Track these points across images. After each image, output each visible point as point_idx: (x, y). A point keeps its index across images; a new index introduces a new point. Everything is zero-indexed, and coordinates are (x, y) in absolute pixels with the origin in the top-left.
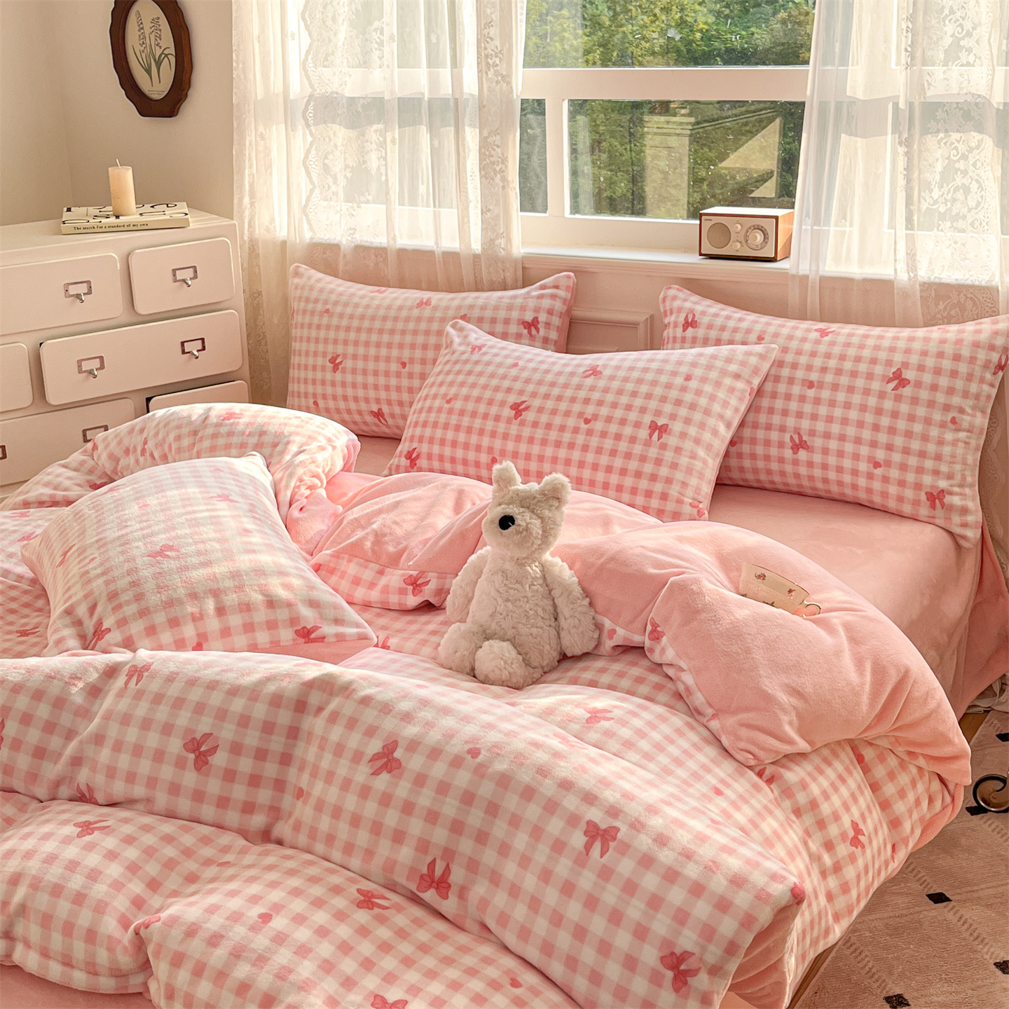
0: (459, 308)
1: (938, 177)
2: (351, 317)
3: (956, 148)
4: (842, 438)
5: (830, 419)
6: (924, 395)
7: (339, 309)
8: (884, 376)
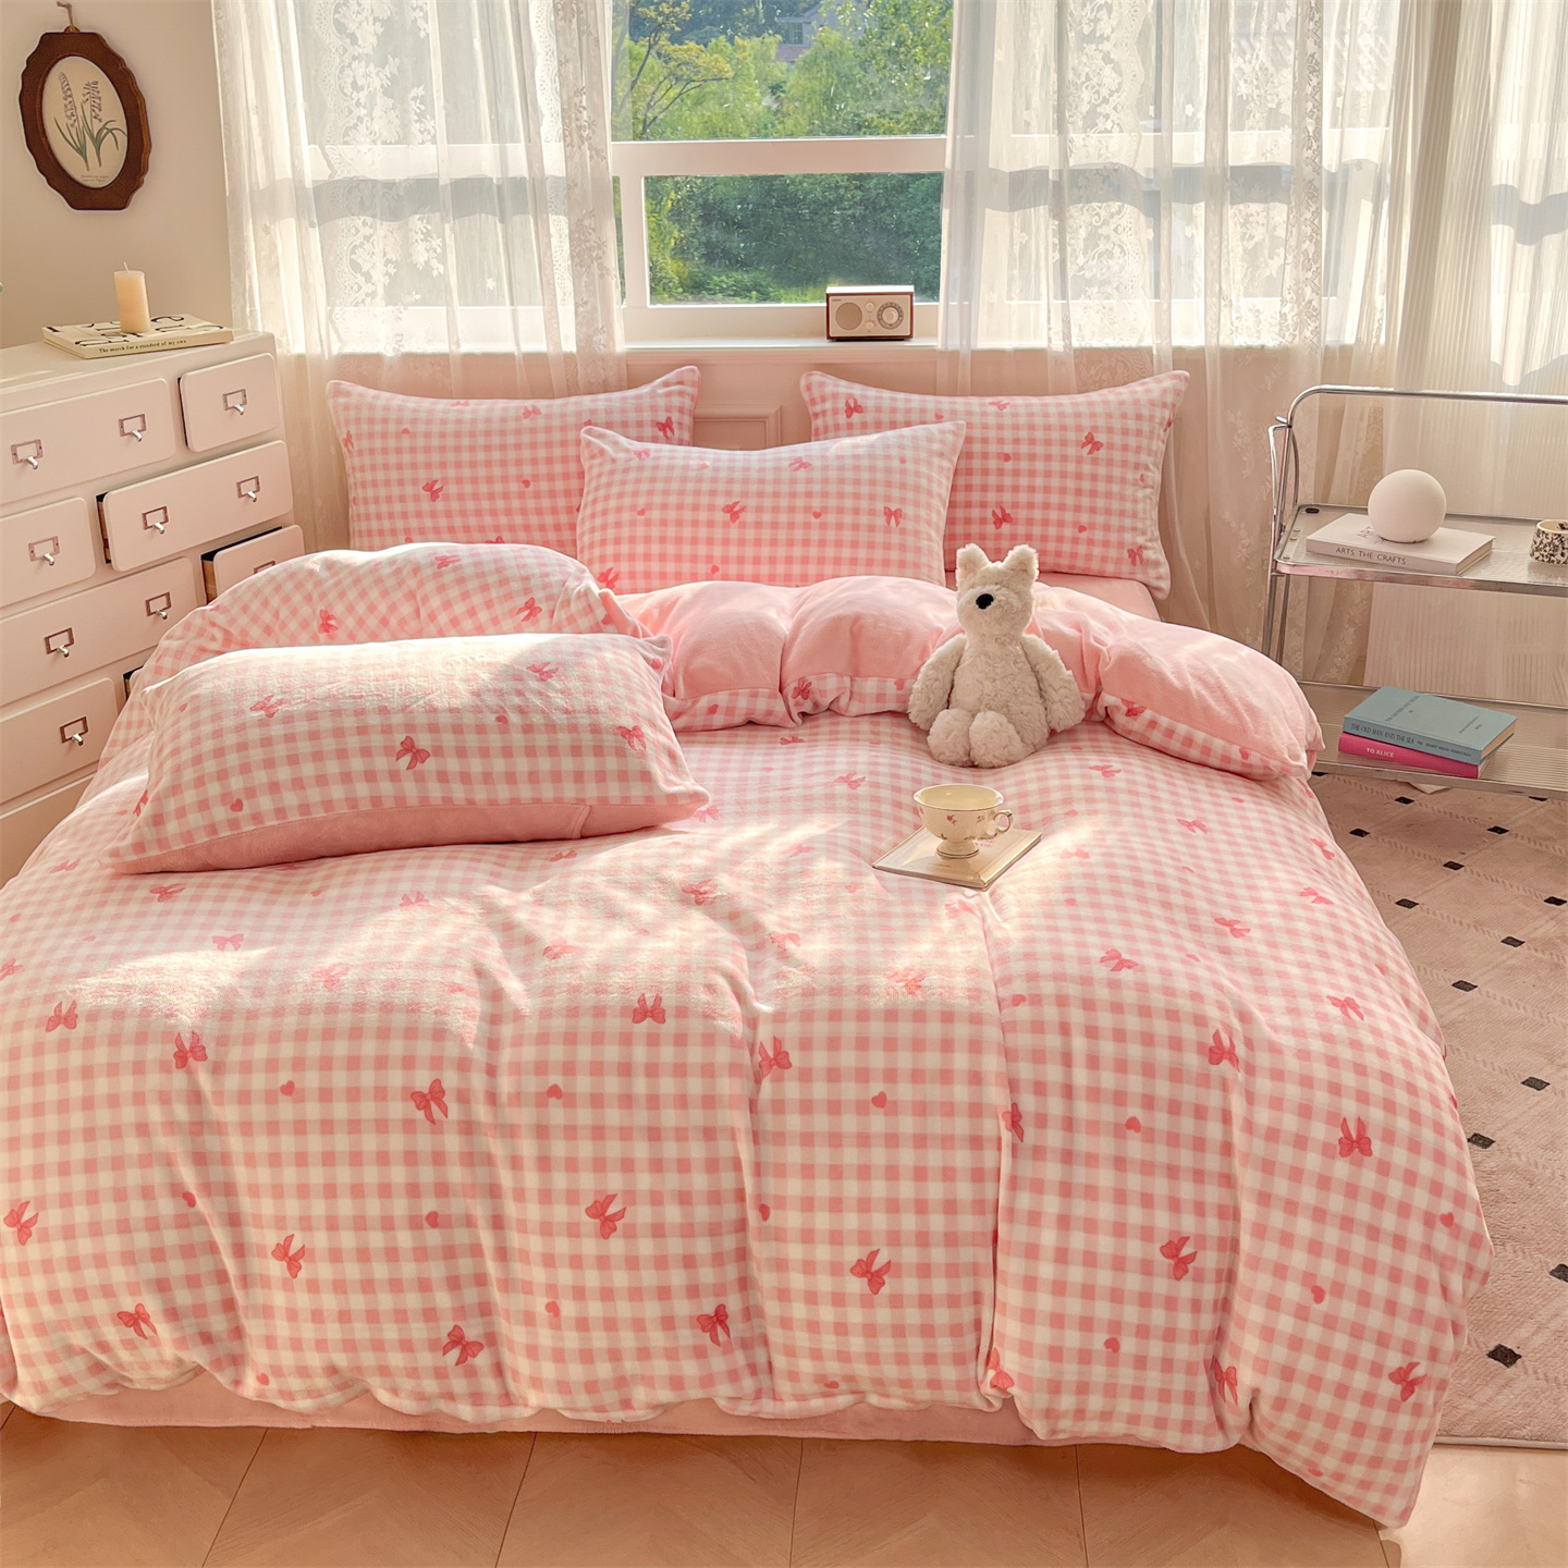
0: (579, 414)
1: (1082, 245)
2: (443, 435)
3: (1098, 214)
4: (1046, 506)
5: (1032, 489)
6: (1117, 455)
7: (421, 428)
8: (1077, 442)
